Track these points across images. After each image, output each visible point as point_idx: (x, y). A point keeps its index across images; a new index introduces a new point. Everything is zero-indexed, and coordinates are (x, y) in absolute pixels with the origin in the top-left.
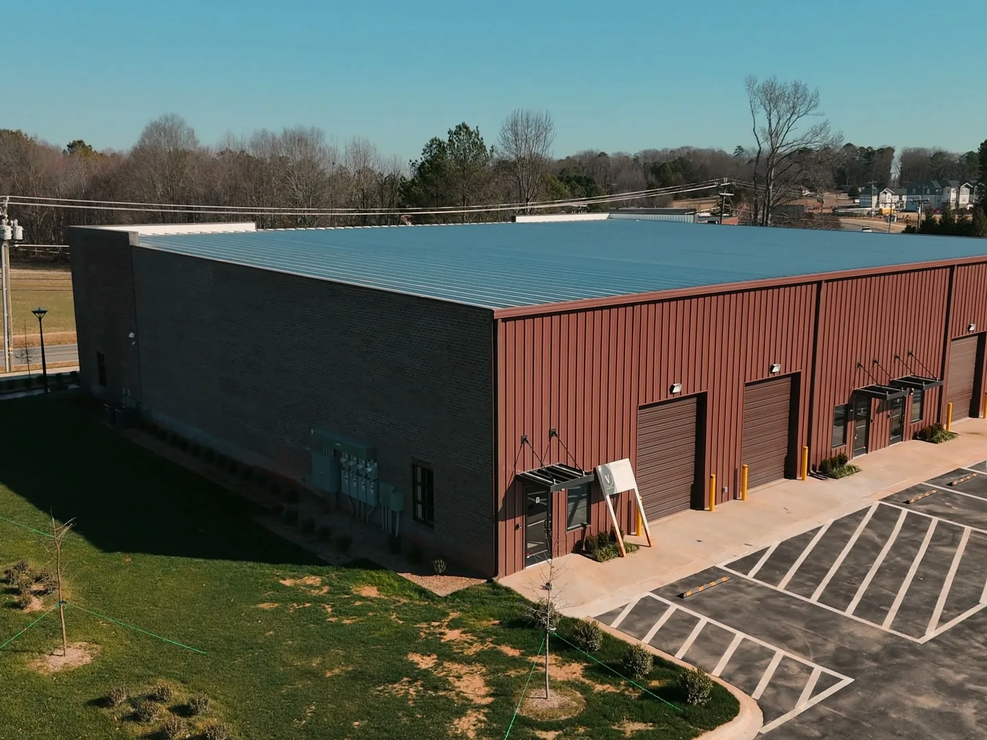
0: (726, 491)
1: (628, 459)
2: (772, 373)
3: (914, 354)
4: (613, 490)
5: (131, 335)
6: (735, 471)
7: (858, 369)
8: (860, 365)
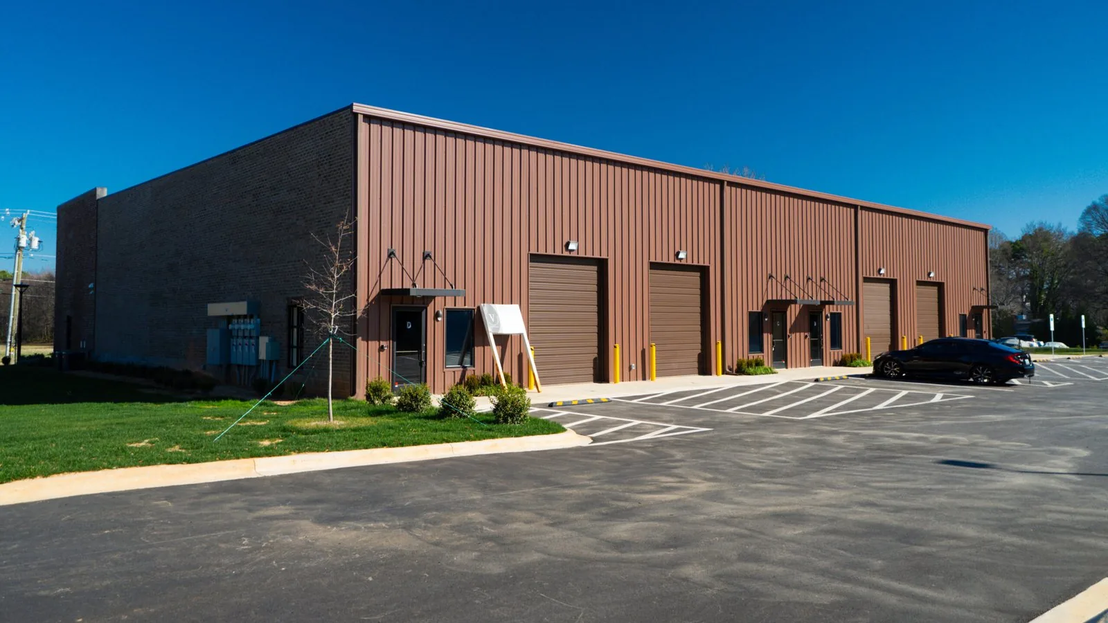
0: (634, 368)
1: (517, 306)
2: (678, 258)
3: (826, 279)
4: (498, 329)
5: (91, 286)
6: (643, 352)
7: (770, 280)
8: (771, 276)
